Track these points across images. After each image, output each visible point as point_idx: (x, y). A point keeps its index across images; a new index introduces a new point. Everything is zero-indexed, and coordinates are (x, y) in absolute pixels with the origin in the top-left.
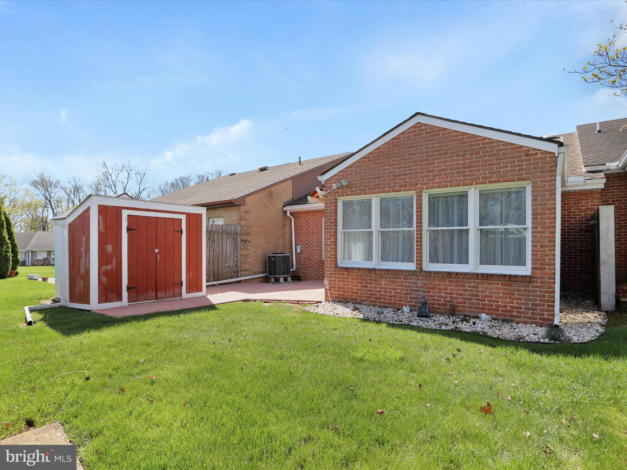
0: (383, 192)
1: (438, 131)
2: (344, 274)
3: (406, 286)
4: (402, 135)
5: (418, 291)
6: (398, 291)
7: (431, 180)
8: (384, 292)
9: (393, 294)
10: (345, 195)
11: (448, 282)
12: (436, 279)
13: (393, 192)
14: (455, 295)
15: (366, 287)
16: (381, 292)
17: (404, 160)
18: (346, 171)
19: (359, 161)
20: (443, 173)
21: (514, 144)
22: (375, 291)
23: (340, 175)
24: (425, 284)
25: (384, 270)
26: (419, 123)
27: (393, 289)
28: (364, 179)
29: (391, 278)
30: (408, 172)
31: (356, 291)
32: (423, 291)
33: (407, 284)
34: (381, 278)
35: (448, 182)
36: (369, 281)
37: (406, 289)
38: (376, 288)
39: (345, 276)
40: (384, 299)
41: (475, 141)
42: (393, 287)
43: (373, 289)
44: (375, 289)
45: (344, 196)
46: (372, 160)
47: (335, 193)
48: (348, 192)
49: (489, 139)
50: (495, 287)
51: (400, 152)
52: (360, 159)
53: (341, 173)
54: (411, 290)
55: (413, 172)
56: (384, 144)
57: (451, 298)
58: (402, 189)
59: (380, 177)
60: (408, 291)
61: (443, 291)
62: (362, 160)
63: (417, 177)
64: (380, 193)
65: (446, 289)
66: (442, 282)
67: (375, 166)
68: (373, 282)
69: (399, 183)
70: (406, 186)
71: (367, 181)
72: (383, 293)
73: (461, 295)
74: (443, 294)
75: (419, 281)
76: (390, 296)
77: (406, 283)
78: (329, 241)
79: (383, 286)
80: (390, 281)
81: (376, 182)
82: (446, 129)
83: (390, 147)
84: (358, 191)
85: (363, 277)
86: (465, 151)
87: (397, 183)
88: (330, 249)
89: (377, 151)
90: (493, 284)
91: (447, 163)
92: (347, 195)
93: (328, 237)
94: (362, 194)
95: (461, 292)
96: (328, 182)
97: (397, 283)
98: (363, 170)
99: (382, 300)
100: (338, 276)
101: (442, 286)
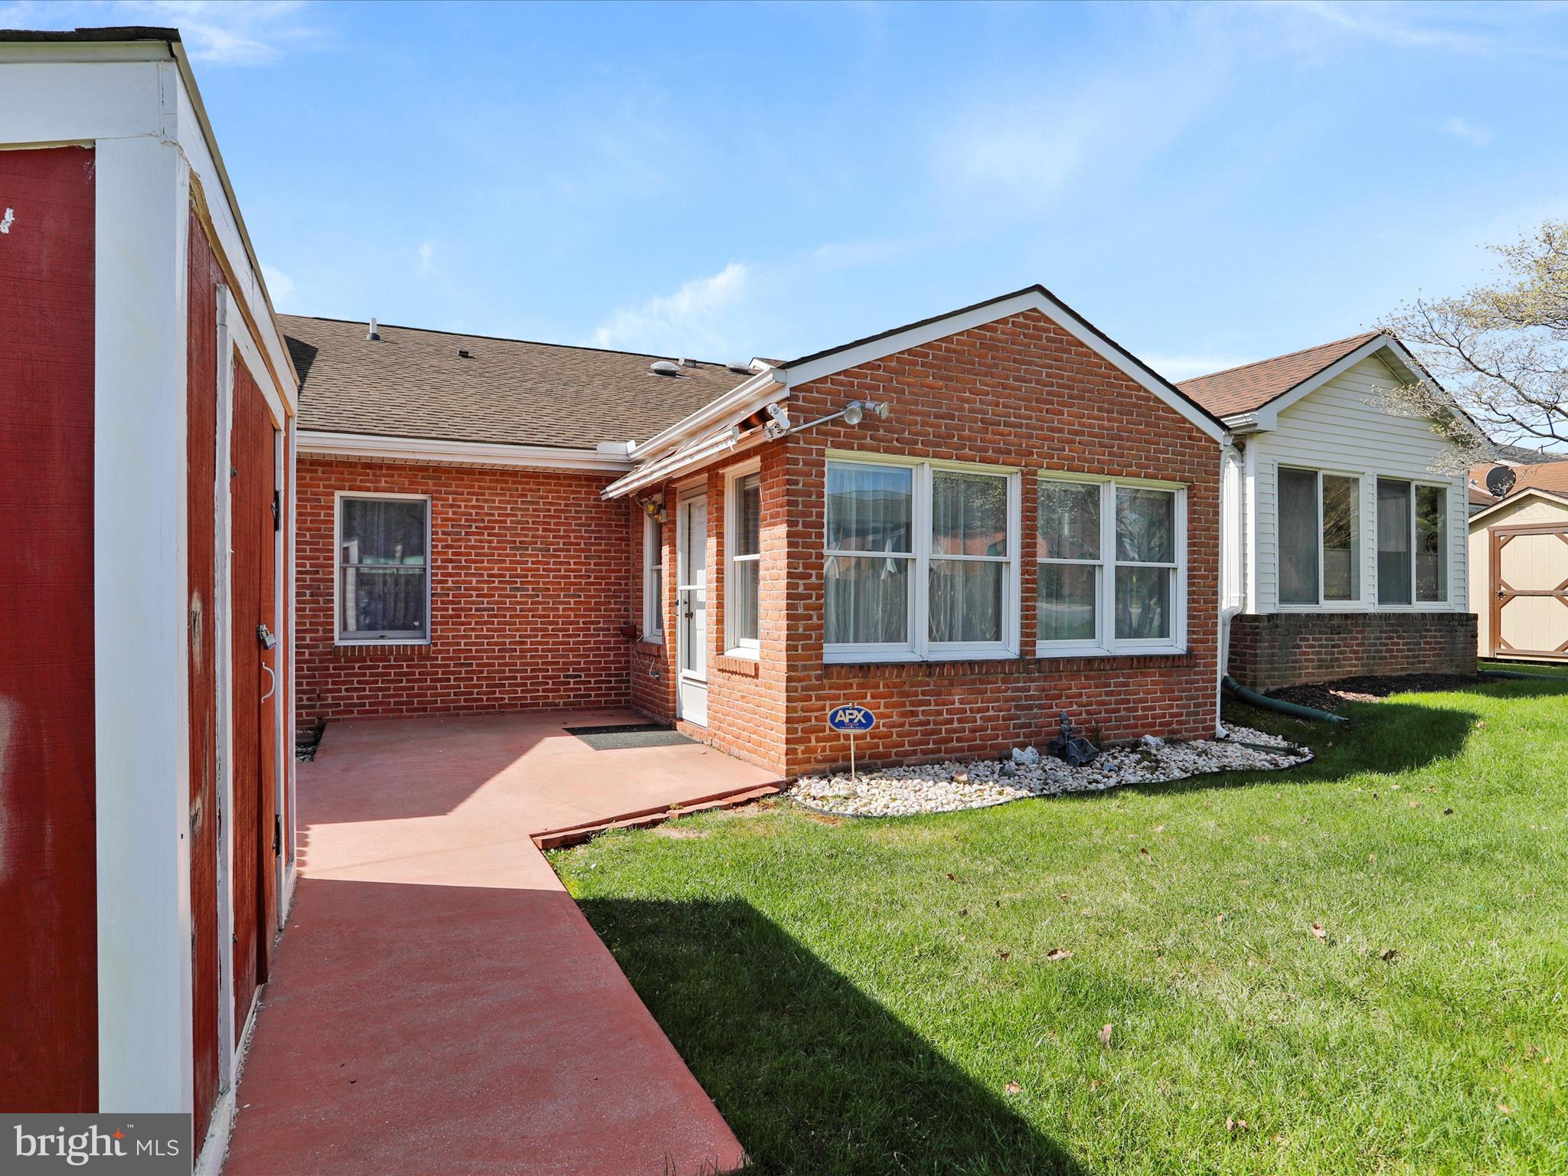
0: (957, 459)
1: (1070, 344)
2: (851, 686)
3: (1007, 700)
4: (1000, 326)
5: (1030, 707)
6: (991, 713)
7: (1057, 450)
8: (960, 721)
9: (979, 722)
10: (856, 445)
11: (1083, 678)
12: (1063, 674)
13: (980, 461)
14: (1095, 707)
15: (913, 714)
16: (951, 722)
17: (1005, 387)
18: (857, 376)
19: (898, 357)
20: (1078, 438)
21: (1175, 412)
22: (936, 723)
23: (842, 383)
24: (1044, 690)
25: (962, 663)
26: (1035, 310)
27: (979, 710)
28: (911, 413)
29: (973, 682)
30: (1013, 419)
31: (885, 729)
32: (1040, 707)
33: (1009, 693)
34: (952, 684)
35: (1085, 460)
36: (921, 697)
37: (1006, 706)
38: (940, 713)
39: (855, 690)
40: (959, 740)
41: (1127, 387)
42: (979, 705)
43: (931, 718)
44: (938, 718)
45: (853, 449)
46: (932, 366)
47: (826, 434)
48: (864, 438)
49: (1146, 391)
50: (1152, 680)
51: (996, 366)
52: (899, 353)
53: (842, 377)
54: (1017, 707)
55: (1024, 422)
56: (961, 334)
57: (1088, 713)
58: (1001, 460)
59: (952, 417)
60: (1010, 710)
61: (1074, 700)
62: (906, 356)
63: (1030, 437)
64: (951, 458)
65: (1081, 695)
66: (1073, 680)
67: (941, 383)
68: (932, 699)
69: (995, 442)
70: (1009, 452)
71: (919, 419)
72: (956, 725)
73: (1103, 703)
74: (1075, 707)
75: (1032, 684)
76: (973, 731)
77: (1006, 692)
78: (801, 582)
79: (957, 705)
80: (972, 692)
81: (941, 427)
82: (1082, 345)
83: (973, 345)
84: (895, 442)
85: (906, 688)
86: (1111, 402)
87: (990, 442)
88: (807, 608)
89: (944, 345)
90: (1148, 675)
91: (1084, 420)
92: (861, 448)
93: (800, 570)
94: (903, 454)
95: (1104, 698)
96: (801, 395)
97: (989, 694)
98: (909, 385)
99: (955, 744)
100: (833, 692)
101: (1074, 690)
